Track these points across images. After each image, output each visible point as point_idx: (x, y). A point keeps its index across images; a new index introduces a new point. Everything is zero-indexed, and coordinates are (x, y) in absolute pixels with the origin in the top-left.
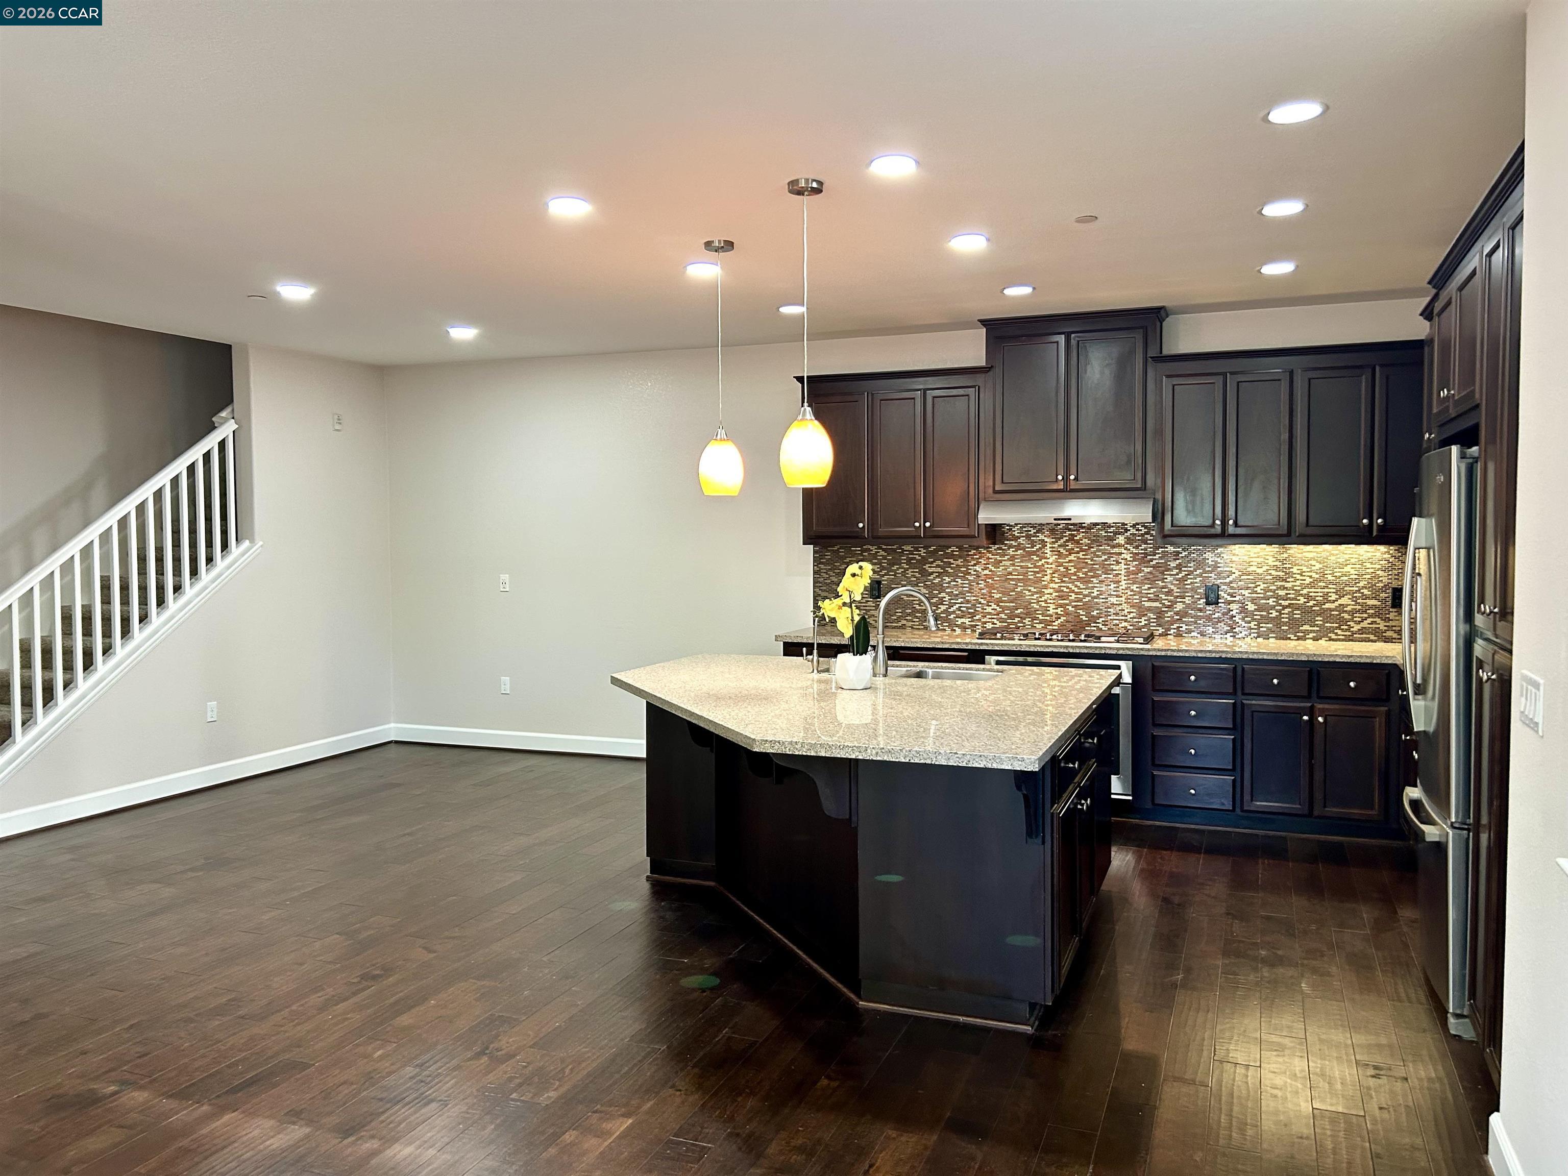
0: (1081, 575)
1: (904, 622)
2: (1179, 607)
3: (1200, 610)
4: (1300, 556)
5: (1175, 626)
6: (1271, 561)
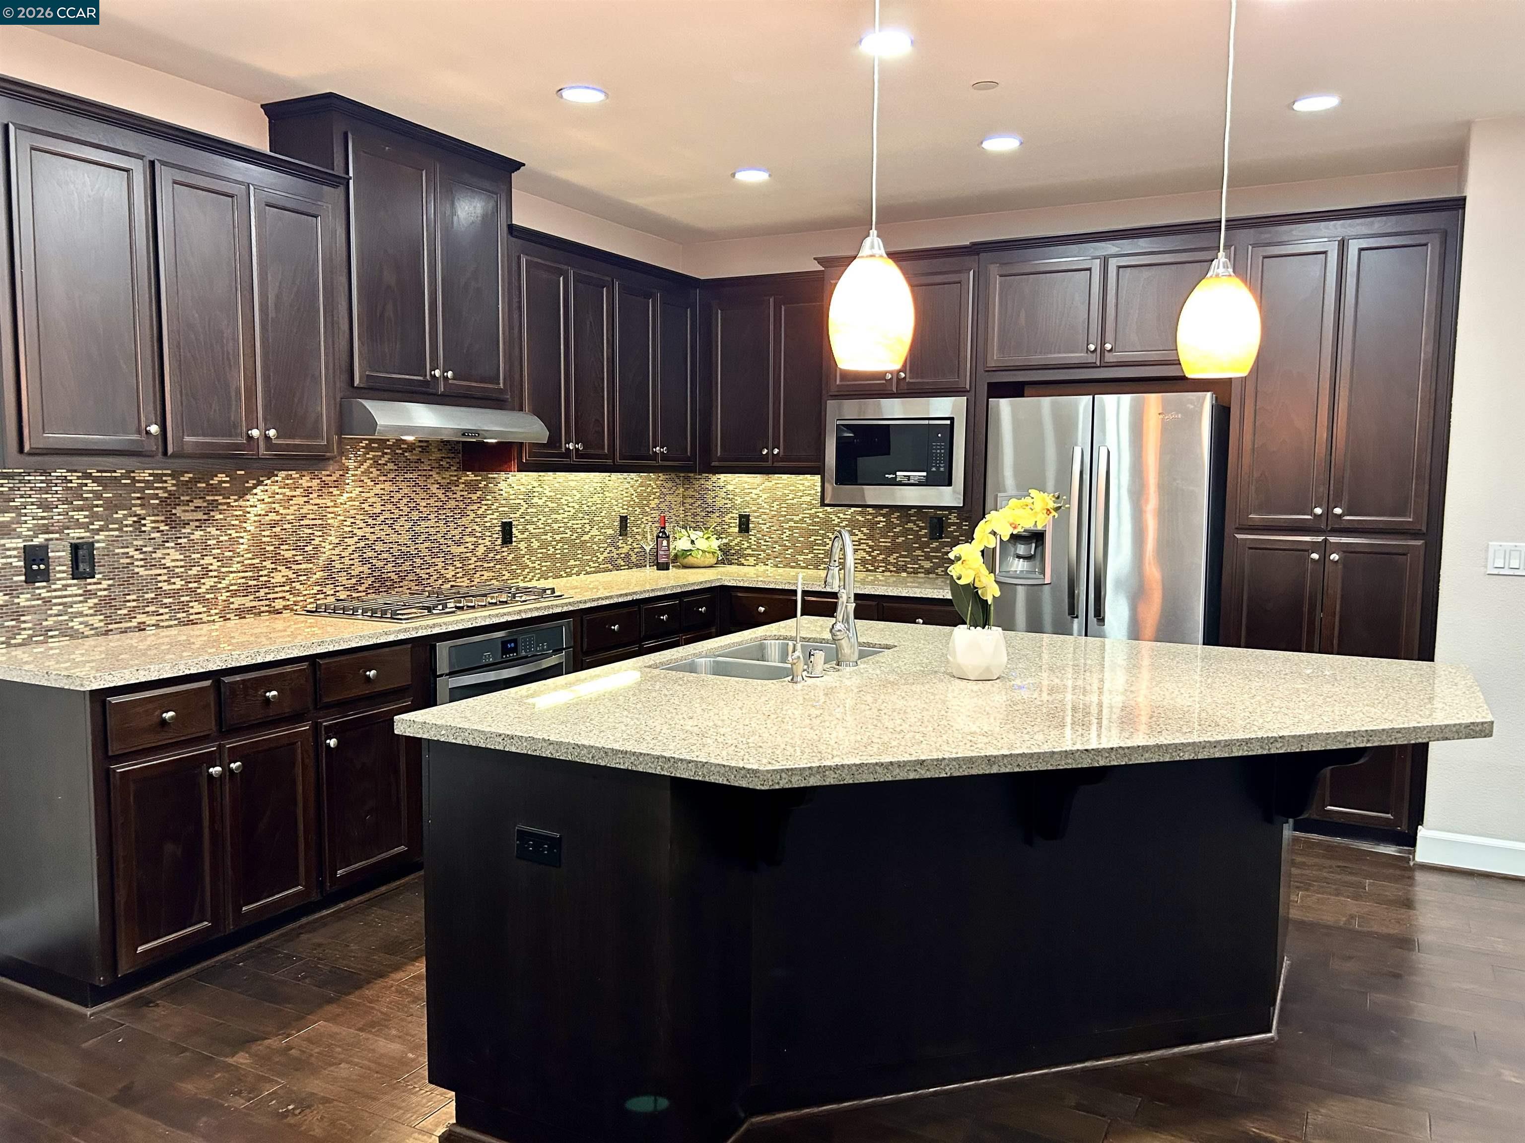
2: (481, 550)
3: (498, 552)
5: (478, 574)
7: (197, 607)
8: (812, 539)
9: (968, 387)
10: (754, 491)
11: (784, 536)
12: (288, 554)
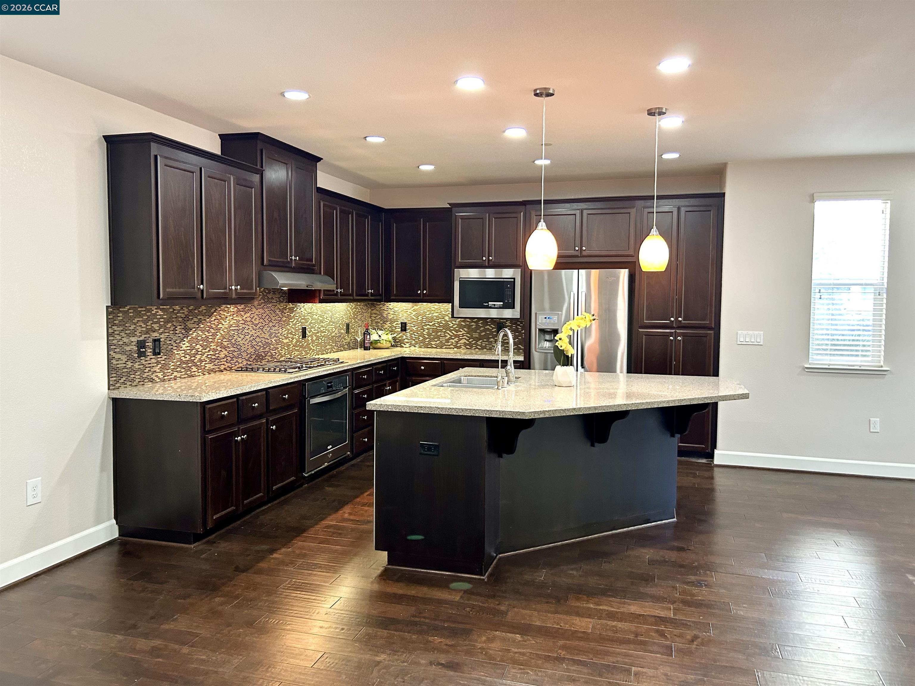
2: (294, 341)
3: (301, 342)
4: (326, 308)
5: (293, 353)
6: (319, 312)
7: (194, 369)
8: (439, 334)
9: (521, 265)
10: (409, 311)
11: (425, 333)
12: (225, 344)
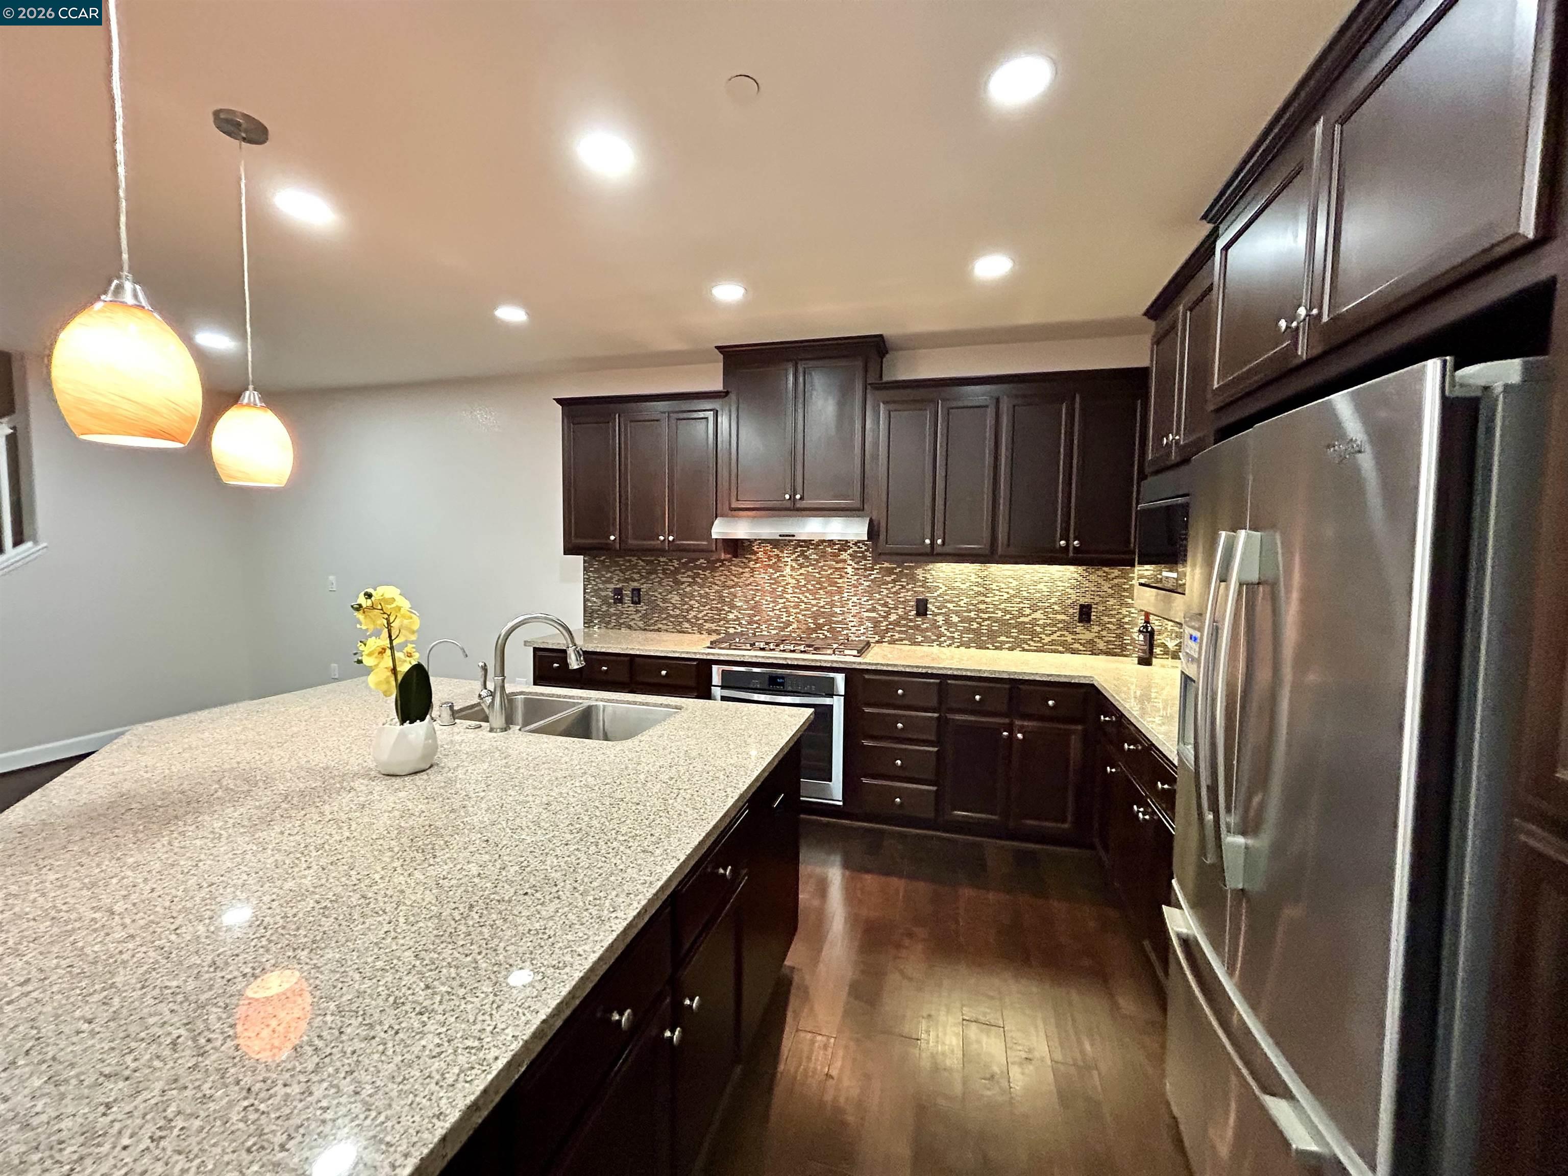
0: (810, 587)
1: (660, 626)
2: (893, 617)
3: (911, 621)
4: (999, 573)
5: (889, 634)
6: (973, 578)
